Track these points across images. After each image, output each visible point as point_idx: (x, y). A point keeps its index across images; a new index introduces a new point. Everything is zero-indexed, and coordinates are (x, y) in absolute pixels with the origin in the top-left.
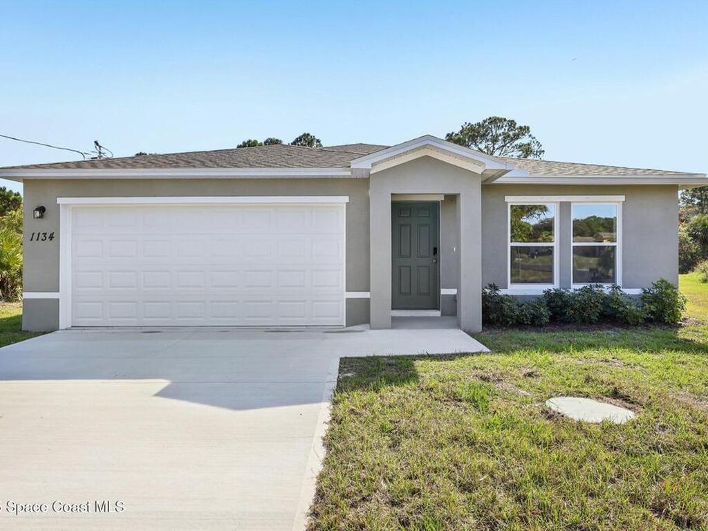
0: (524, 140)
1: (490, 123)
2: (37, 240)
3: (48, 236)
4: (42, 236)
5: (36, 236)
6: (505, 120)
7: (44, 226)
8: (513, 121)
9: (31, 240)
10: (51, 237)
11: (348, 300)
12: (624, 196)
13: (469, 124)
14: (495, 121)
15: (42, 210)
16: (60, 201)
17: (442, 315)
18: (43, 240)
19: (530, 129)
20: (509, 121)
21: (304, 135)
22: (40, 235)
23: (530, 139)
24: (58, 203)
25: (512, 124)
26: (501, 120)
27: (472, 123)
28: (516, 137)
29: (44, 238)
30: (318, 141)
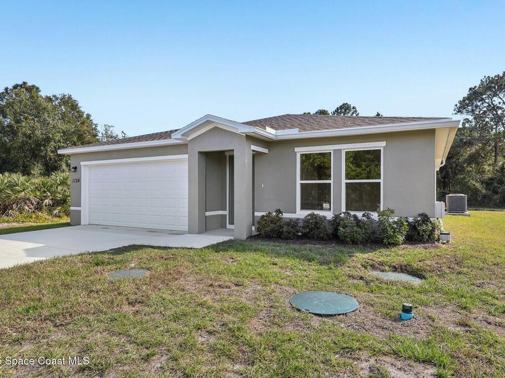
10: (79, 181)
12: (385, 142)
15: (75, 168)
16: (82, 163)
18: (76, 182)
21: (344, 104)
30: (354, 108)
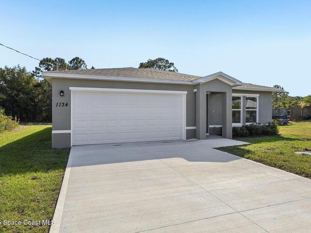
0: (172, 68)
1: (158, 60)
2: (60, 106)
3: (65, 104)
4: (62, 104)
5: (59, 104)
6: (165, 60)
7: (63, 100)
8: (168, 60)
9: (57, 106)
10: (67, 105)
11: (187, 130)
13: (151, 60)
14: (160, 60)
15: (62, 92)
16: (71, 88)
17: (210, 134)
18: (62, 106)
19: (174, 64)
20: (166, 60)
22: (61, 104)
23: (174, 68)
24: (70, 89)
25: (167, 61)
26: (163, 59)
27: (152, 60)
28: (169, 67)
29: (63, 105)
